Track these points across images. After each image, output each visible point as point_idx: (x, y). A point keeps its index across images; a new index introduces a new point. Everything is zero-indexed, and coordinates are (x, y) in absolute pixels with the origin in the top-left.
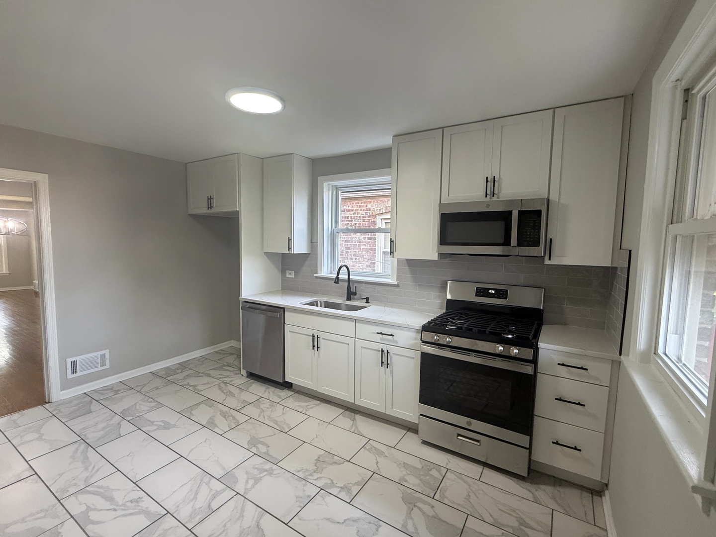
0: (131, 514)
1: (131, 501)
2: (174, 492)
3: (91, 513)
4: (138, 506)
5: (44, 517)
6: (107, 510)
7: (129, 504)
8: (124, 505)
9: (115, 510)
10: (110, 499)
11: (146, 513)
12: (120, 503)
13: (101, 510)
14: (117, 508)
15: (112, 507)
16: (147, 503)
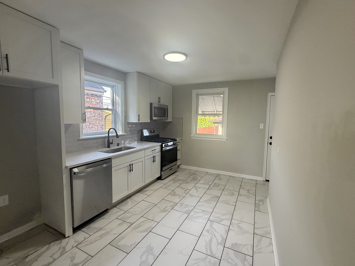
0: (214, 229)
1: (209, 233)
2: (199, 222)
3: (219, 242)
4: (210, 229)
5: (230, 258)
6: (216, 237)
7: (210, 233)
8: (211, 234)
9: (214, 235)
10: (211, 240)
11: (211, 226)
12: (211, 235)
13: (217, 239)
14: (213, 235)
15: (214, 236)
16: (207, 227)
